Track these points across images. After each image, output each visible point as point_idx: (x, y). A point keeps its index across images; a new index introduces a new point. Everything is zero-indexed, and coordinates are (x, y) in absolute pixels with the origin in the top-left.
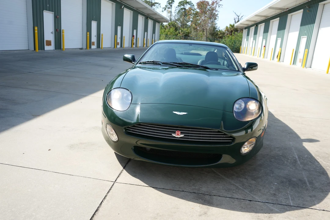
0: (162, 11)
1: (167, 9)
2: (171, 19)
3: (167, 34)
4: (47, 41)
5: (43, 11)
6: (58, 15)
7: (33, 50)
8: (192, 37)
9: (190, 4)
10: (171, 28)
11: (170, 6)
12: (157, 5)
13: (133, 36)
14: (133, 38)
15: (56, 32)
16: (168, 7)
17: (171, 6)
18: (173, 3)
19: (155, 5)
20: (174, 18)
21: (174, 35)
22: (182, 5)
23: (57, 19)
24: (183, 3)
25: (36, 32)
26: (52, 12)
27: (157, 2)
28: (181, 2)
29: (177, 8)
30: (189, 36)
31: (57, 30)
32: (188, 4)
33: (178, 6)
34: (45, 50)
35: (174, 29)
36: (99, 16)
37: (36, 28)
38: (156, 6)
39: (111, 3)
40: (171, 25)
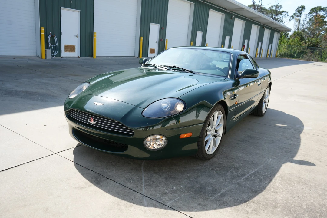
0: (290, 20)
1: (296, 17)
2: (299, 28)
3: (290, 45)
4: (151, 50)
5: (150, 23)
6: (163, 27)
7: (138, 56)
8: (321, 47)
9: (325, 11)
10: (295, 38)
11: (299, 14)
12: (284, 13)
13: (244, 46)
14: (243, 48)
15: (161, 42)
16: (296, 15)
17: (301, 14)
18: (303, 10)
19: (282, 13)
20: (302, 27)
21: (298, 46)
22: (315, 12)
23: (162, 30)
24: (316, 10)
25: (142, 41)
26: (159, 24)
27: (285, 11)
28: (314, 9)
29: (308, 16)
30: (317, 47)
31: (161, 39)
32: (322, 10)
33: (310, 13)
34: (148, 57)
35: (300, 38)
36: (206, 26)
37: (142, 38)
38: (282, 15)
39: (221, 14)
40: (297, 34)
